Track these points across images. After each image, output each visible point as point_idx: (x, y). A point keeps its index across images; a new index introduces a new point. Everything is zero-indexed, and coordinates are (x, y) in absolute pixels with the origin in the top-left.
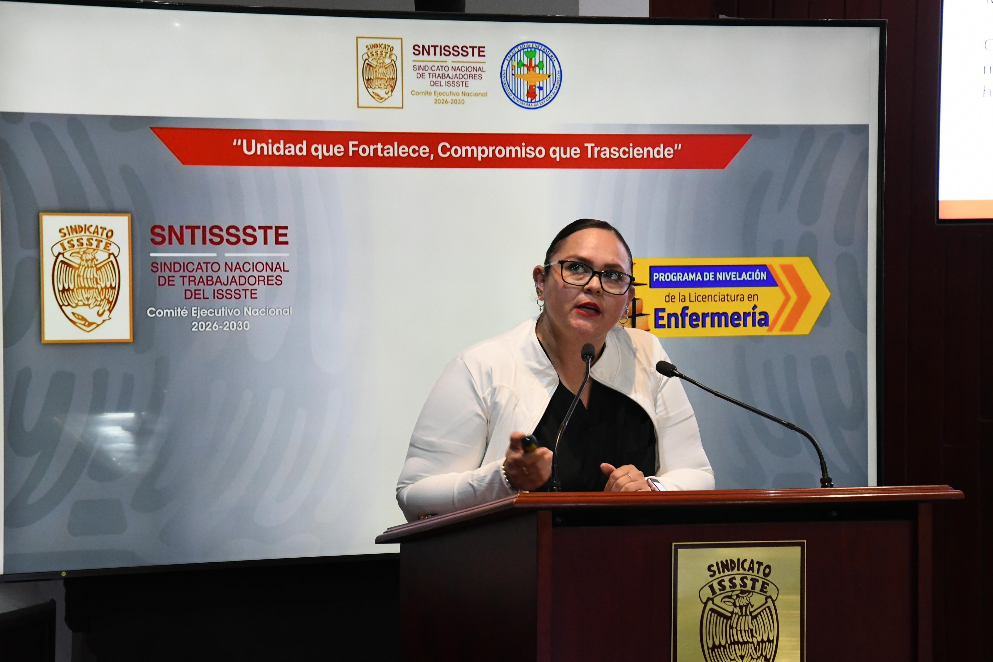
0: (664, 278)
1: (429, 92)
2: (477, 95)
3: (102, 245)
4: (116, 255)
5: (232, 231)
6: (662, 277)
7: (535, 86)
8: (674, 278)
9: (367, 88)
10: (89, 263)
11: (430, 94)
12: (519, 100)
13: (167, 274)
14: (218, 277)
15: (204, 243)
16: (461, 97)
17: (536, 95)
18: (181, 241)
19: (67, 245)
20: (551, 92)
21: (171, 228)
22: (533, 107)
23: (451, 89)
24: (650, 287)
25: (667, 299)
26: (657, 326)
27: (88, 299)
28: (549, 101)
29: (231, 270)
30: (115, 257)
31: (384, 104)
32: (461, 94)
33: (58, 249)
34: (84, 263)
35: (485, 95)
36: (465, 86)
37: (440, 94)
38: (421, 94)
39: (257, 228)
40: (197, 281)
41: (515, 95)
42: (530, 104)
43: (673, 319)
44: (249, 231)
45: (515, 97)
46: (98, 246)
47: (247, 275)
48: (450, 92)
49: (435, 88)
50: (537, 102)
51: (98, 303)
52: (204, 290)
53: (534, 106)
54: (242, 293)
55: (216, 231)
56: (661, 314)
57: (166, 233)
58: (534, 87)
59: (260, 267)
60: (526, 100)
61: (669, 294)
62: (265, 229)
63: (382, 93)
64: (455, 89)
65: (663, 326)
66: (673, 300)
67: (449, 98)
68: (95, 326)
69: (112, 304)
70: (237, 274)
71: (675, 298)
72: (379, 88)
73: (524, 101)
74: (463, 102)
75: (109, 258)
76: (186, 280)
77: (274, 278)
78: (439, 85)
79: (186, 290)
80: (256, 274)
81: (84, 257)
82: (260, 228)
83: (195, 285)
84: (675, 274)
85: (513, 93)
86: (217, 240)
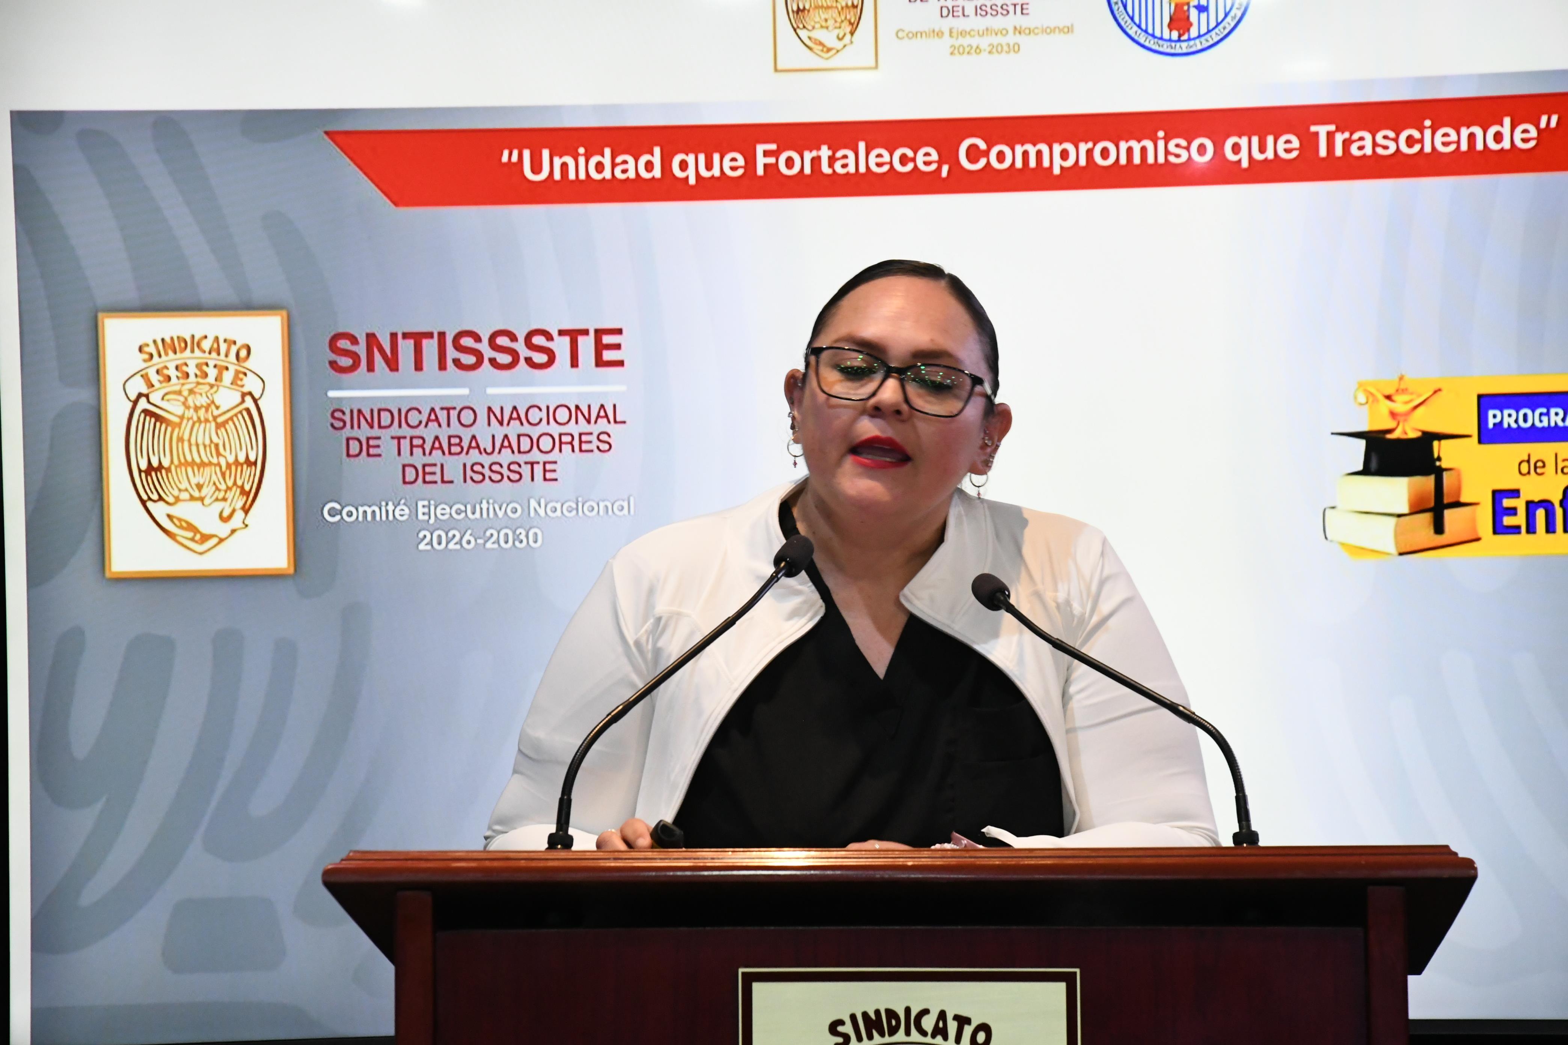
0: (1516, 421)
1: (937, 30)
2: (1049, 31)
3: (228, 377)
4: (257, 396)
5: (503, 341)
6: (1509, 418)
7: (1188, 4)
8: (1541, 421)
9: (795, 30)
10: (202, 413)
11: (940, 34)
12: (1150, 38)
13: (364, 432)
14: (474, 437)
15: (442, 366)
16: (1012, 39)
17: (1191, 25)
18: (393, 364)
19: (154, 378)
20: (1226, 15)
21: (371, 338)
22: (1185, 51)
23: (989, 21)
24: (1480, 441)
25: (1525, 468)
26: (1499, 529)
27: (200, 487)
28: (1222, 36)
29: (501, 423)
30: (255, 401)
31: (836, 61)
32: (1011, 31)
33: (137, 386)
34: (190, 413)
35: (1069, 30)
36: (1022, 13)
37: (963, 33)
38: (919, 35)
39: (555, 334)
40: (428, 447)
41: (1139, 26)
42: (1175, 46)
43: (1540, 514)
44: (539, 340)
45: (1139, 31)
46: (218, 379)
47: (535, 432)
48: (987, 29)
49: (950, 22)
50: (1194, 39)
51: (221, 495)
52: (442, 466)
53: (1187, 48)
54: (526, 470)
55: (467, 342)
56: (1507, 503)
57: (361, 349)
58: (1186, 8)
59: (562, 415)
60: (1166, 35)
61: (1529, 456)
62: (574, 335)
63: (829, 38)
64: (998, 22)
65: (1516, 530)
66: (1539, 471)
67: (984, 42)
68: (215, 541)
69: (251, 496)
70: (513, 429)
71: (1544, 466)
72: (822, 27)
73: (1161, 38)
74: (1015, 48)
75: (243, 401)
76: (406, 444)
77: (594, 438)
78: (960, 13)
79: (404, 466)
80: (555, 430)
81: (190, 402)
82: (561, 333)
83: (424, 454)
84: (1544, 410)
85: (1135, 23)
86: (469, 360)
